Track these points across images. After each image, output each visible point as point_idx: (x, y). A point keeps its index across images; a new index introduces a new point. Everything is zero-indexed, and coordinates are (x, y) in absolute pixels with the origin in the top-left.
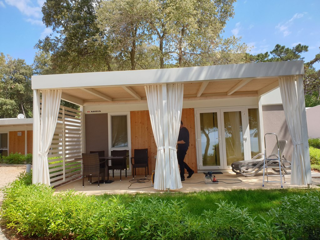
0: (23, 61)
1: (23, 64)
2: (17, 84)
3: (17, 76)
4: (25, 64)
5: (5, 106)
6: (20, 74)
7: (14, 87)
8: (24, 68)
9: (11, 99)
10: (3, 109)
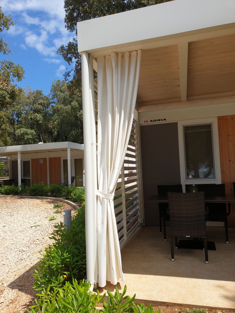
0: (41, 92)
1: (40, 95)
2: (36, 114)
3: (36, 107)
4: (43, 95)
5: (26, 136)
6: (39, 104)
7: (34, 118)
8: (42, 98)
9: (31, 129)
10: (25, 139)
